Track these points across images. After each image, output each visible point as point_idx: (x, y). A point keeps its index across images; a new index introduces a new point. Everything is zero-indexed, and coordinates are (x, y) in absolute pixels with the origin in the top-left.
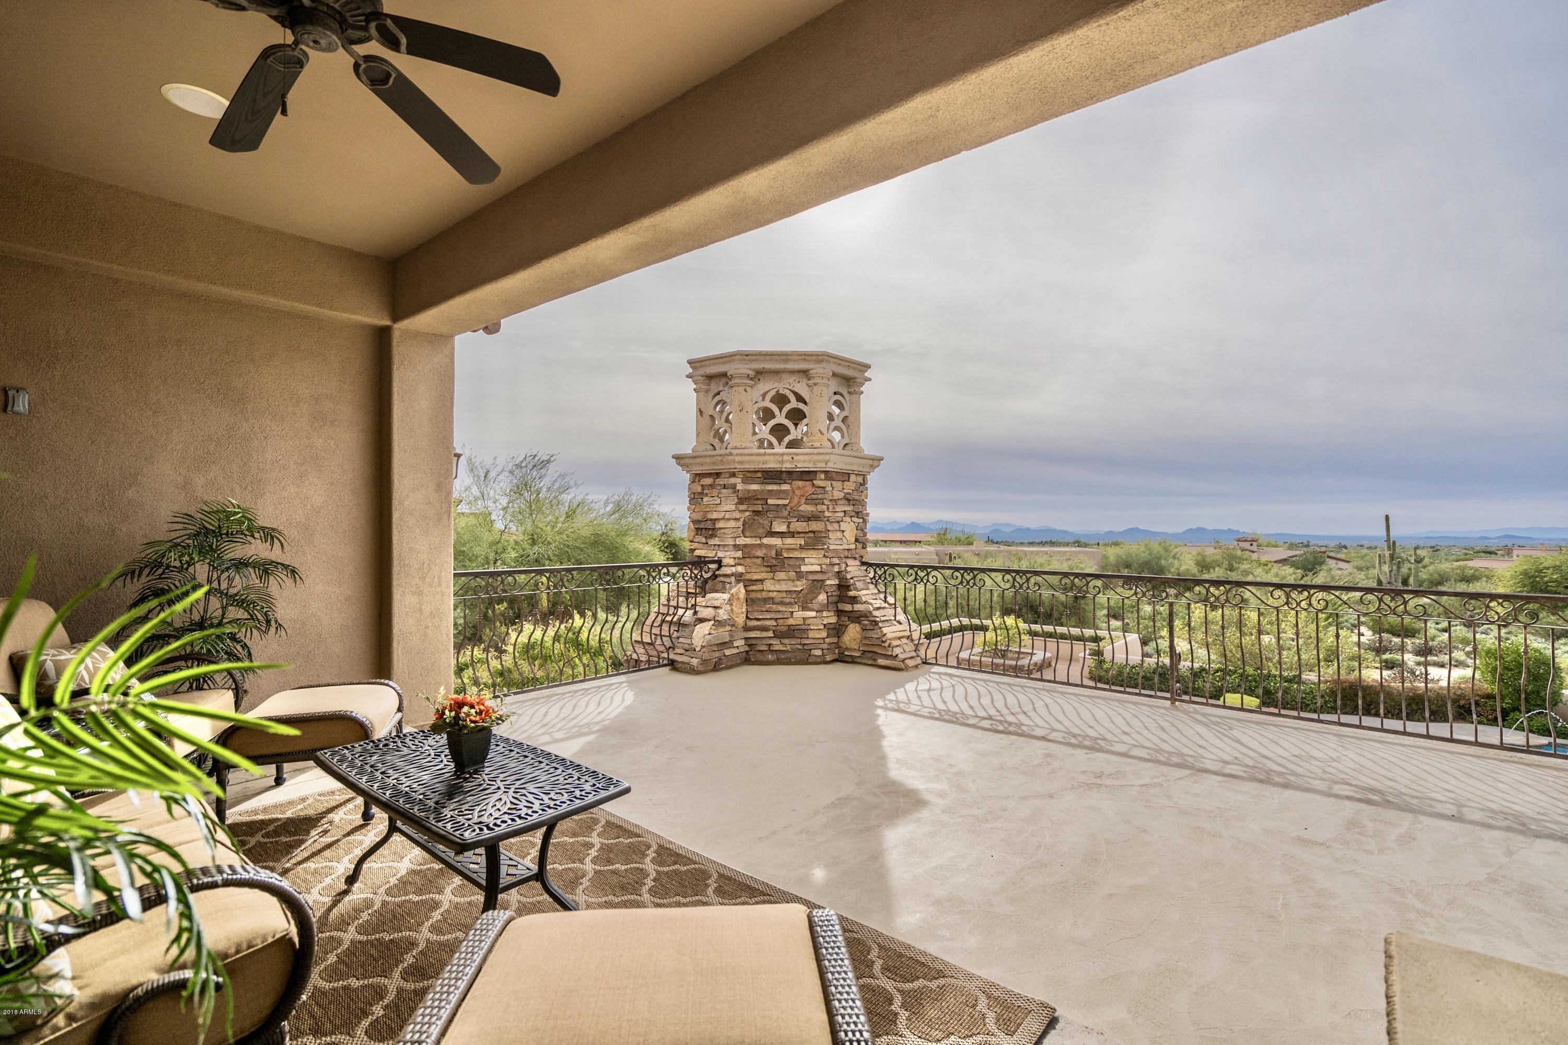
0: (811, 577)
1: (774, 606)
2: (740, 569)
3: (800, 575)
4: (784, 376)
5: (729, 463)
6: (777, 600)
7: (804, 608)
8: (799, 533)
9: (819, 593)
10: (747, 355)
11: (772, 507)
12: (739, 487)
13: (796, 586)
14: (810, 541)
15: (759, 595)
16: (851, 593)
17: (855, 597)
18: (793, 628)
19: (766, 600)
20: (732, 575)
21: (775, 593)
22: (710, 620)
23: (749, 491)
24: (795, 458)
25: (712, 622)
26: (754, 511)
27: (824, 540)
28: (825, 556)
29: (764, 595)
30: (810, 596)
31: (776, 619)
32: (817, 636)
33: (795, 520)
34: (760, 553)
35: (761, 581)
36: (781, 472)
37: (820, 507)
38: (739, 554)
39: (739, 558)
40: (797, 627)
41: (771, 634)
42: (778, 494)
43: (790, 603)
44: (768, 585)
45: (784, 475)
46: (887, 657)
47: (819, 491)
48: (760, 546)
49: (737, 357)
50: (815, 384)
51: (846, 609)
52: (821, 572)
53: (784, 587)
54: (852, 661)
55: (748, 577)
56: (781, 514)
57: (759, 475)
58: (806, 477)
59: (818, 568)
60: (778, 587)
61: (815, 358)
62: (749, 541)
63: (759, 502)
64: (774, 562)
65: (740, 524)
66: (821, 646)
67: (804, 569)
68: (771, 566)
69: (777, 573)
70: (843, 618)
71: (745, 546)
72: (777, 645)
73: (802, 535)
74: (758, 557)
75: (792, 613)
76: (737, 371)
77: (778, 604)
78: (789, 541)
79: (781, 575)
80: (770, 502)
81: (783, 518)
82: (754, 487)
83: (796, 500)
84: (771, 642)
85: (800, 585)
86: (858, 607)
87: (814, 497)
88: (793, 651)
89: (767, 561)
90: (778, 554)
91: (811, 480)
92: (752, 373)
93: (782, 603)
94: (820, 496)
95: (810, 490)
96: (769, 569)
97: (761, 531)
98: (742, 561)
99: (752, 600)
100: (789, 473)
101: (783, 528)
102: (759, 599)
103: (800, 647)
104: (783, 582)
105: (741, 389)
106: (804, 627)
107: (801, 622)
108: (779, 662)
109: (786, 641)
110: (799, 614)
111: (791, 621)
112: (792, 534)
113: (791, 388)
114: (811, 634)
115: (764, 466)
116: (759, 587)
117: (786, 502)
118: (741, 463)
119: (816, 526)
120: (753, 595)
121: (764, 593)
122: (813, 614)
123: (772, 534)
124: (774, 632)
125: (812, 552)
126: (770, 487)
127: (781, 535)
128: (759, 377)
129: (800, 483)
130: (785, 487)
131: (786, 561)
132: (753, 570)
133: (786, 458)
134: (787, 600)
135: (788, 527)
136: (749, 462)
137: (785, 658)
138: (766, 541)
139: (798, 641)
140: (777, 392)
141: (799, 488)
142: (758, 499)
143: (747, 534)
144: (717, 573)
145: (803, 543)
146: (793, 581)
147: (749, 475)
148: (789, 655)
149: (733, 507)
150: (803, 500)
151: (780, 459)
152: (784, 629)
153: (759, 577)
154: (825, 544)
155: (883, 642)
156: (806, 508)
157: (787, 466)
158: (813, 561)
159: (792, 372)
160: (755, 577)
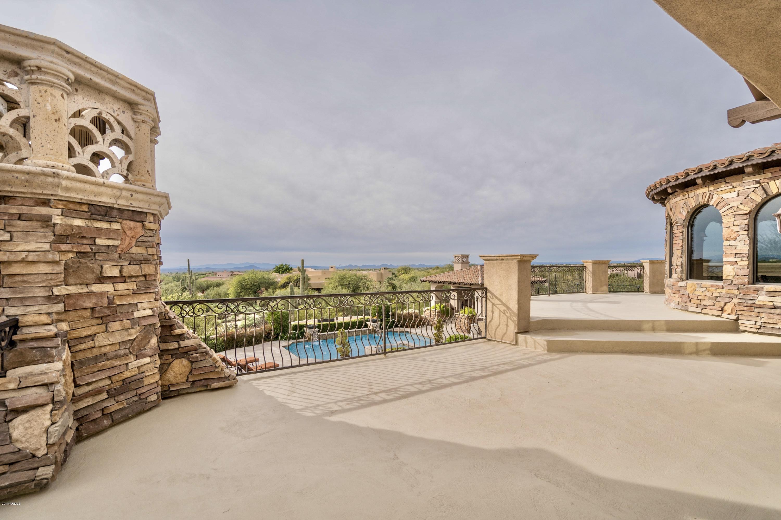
0: (144, 323)
1: (108, 363)
2: (64, 326)
3: (135, 322)
4: (108, 99)
5: (46, 186)
6: (111, 355)
7: (137, 357)
8: (130, 277)
9: (151, 338)
10: (68, 52)
11: (103, 249)
12: (57, 220)
13: (130, 335)
14: (142, 285)
15: (89, 355)
16: (178, 331)
17: (182, 334)
18: (128, 381)
19: (96, 359)
20: (56, 336)
21: (108, 348)
22: (47, 404)
23: (72, 227)
24: (134, 194)
25: (50, 407)
26: (77, 252)
27: (154, 283)
28: (156, 300)
29: (95, 352)
30: (144, 343)
31: (110, 378)
32: (152, 381)
33: (127, 263)
34: (89, 304)
35: (92, 337)
36: (112, 208)
37: (150, 251)
38: (60, 307)
39: (58, 313)
40: (133, 379)
41: (105, 396)
42: (108, 234)
43: (125, 355)
44: (101, 340)
45: (115, 213)
46: (219, 379)
47: (150, 233)
48: (88, 294)
49: (52, 47)
50: (143, 122)
51: (172, 347)
52: (153, 315)
53: (118, 338)
54: (179, 394)
55: (75, 334)
56: (111, 257)
57: (85, 208)
58: (137, 218)
59: (149, 312)
60: (112, 340)
61: (144, 94)
62: (73, 289)
63: (85, 241)
64: (107, 312)
65: (60, 268)
66: (155, 390)
67: (137, 314)
68: (101, 318)
69: (111, 325)
70: (165, 357)
71: (69, 296)
72: (113, 406)
73: (133, 279)
74: (86, 309)
75: (127, 364)
76: (52, 66)
77: (112, 358)
78: (121, 286)
79: (115, 326)
80: (98, 241)
81: (114, 260)
82: (78, 222)
83: (127, 243)
84: (105, 404)
85: (134, 333)
86: (184, 343)
87: (145, 239)
88: (130, 405)
89: (99, 312)
90: (111, 301)
91: (142, 222)
92: (72, 77)
93: (117, 357)
94: (150, 239)
95: (140, 231)
96: (100, 321)
97: (90, 276)
98: (63, 317)
99: (81, 363)
100: (120, 211)
101: (115, 272)
102: (88, 359)
103: (136, 399)
104: (117, 333)
105: (57, 93)
106: (139, 376)
107: (136, 373)
108: (115, 423)
109: (122, 398)
110: (134, 363)
111: (127, 374)
112: (123, 278)
113: (115, 115)
114: (146, 382)
115: (96, 199)
116: (91, 344)
117: (117, 243)
118: (67, 189)
119: (148, 269)
120: (80, 356)
121: (95, 350)
122: (147, 360)
123: (101, 279)
124: (108, 392)
125: (144, 296)
126: (99, 225)
127: (112, 280)
128: (77, 86)
129: (132, 224)
130: (116, 226)
131: (118, 310)
132: (80, 326)
133: (124, 193)
134: (122, 352)
135: (121, 272)
136: (77, 190)
137: (122, 417)
138: (96, 288)
139: (134, 393)
140: (100, 113)
141: (130, 229)
142: (83, 237)
143: (71, 281)
144: (14, 338)
145: (135, 287)
146: (127, 330)
147: (71, 206)
148: (126, 411)
149: (47, 247)
150: (134, 242)
151: (118, 194)
152: (118, 385)
153: (89, 333)
154: (154, 287)
155: (216, 367)
156: (137, 251)
157: (122, 203)
158: (145, 305)
159: (117, 97)
160: (85, 333)
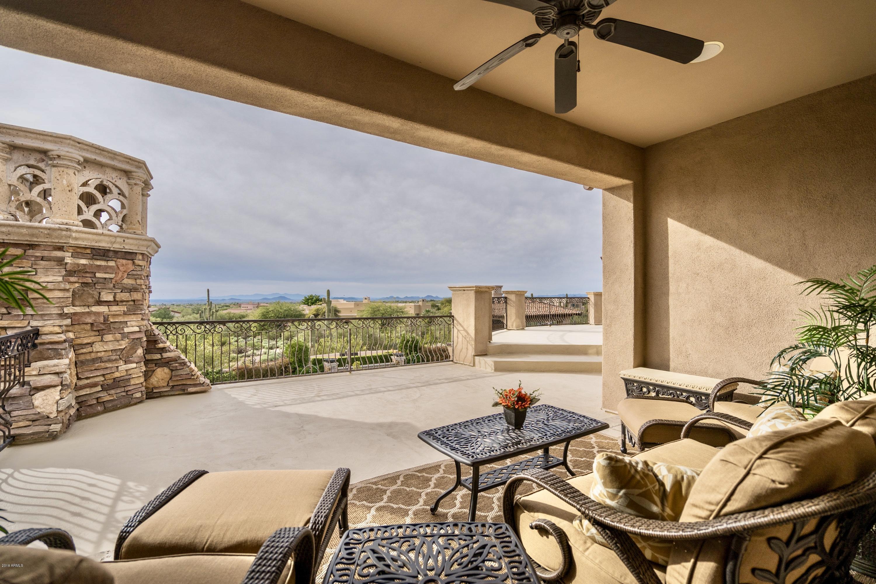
0: (132, 337)
1: (103, 364)
2: (71, 335)
3: (124, 336)
4: (108, 170)
5: (61, 237)
6: (105, 359)
7: (126, 363)
8: (122, 301)
9: (138, 349)
10: (79, 143)
11: (101, 280)
12: (68, 260)
13: (121, 345)
14: (131, 308)
15: (88, 357)
16: (161, 345)
17: (164, 348)
18: (118, 379)
19: (94, 361)
20: (65, 341)
21: (103, 353)
22: (58, 386)
23: (78, 265)
24: (126, 241)
25: (60, 388)
26: (82, 283)
27: (141, 306)
28: (142, 319)
29: (93, 355)
30: (131, 352)
31: (103, 375)
32: (137, 382)
33: (119, 291)
34: (89, 320)
35: (91, 344)
36: (109, 251)
37: (139, 281)
38: (68, 321)
39: (67, 326)
40: (122, 378)
41: (99, 388)
42: (105, 270)
43: (116, 360)
44: (98, 347)
45: (111, 254)
46: (195, 385)
47: (139, 268)
48: (90, 314)
49: (68, 141)
50: (135, 184)
51: (156, 358)
52: (140, 331)
53: (110, 347)
54: (161, 395)
55: (79, 341)
56: (107, 286)
57: (88, 251)
58: (129, 257)
59: (137, 329)
60: (106, 348)
61: (137, 163)
62: (78, 309)
63: (88, 275)
64: (103, 327)
65: (70, 294)
66: (140, 389)
67: (126, 330)
68: (98, 331)
69: (105, 336)
70: (149, 366)
71: (75, 314)
72: (105, 397)
73: (124, 303)
74: (87, 324)
75: (117, 367)
76: (68, 154)
77: (106, 362)
78: (114, 308)
79: (109, 337)
80: (98, 275)
81: (109, 289)
82: (83, 261)
83: (120, 276)
84: (99, 395)
85: (124, 344)
86: (165, 355)
87: (135, 273)
88: (119, 398)
89: (97, 326)
90: (106, 319)
91: (132, 260)
92: (82, 159)
93: (110, 361)
94: (139, 273)
95: (131, 267)
96: (97, 333)
97: (91, 300)
98: (70, 328)
99: (82, 362)
100: (115, 252)
101: (110, 298)
102: (88, 360)
103: (124, 394)
104: (110, 343)
105: (71, 172)
106: (127, 377)
107: (125, 374)
108: (106, 410)
109: (113, 392)
110: (123, 367)
111: (117, 375)
112: (116, 302)
113: (113, 181)
114: (132, 382)
115: (97, 244)
116: (89, 349)
117: (112, 276)
118: (76, 239)
119: (137, 296)
120: (82, 358)
121: (93, 354)
122: (134, 365)
123: (99, 303)
124: (102, 386)
125: (133, 316)
126: (98, 263)
127: (107, 303)
128: (85, 164)
129: (124, 261)
130: (112, 264)
131: (112, 326)
132: (82, 336)
133: (119, 240)
134: (114, 358)
135: (114, 297)
136: (83, 239)
137: (113, 406)
138: (94, 309)
139: (123, 389)
140: (102, 182)
141: (123, 265)
142: (87, 272)
143: (77, 303)
144: (36, 341)
145: (126, 309)
146: (118, 341)
147: (79, 250)
148: (116, 402)
149: (60, 279)
150: (126, 275)
151: (113, 240)
152: (110, 382)
153: (89, 341)
154: (142, 310)
155: (192, 375)
156: (128, 282)
157: (116, 246)
158: (134, 323)
159: (115, 169)
160: (86, 341)
